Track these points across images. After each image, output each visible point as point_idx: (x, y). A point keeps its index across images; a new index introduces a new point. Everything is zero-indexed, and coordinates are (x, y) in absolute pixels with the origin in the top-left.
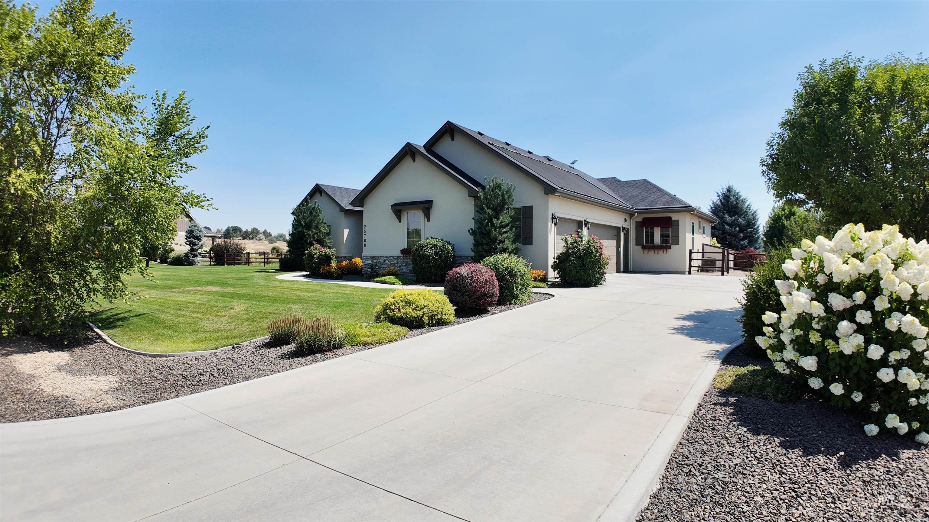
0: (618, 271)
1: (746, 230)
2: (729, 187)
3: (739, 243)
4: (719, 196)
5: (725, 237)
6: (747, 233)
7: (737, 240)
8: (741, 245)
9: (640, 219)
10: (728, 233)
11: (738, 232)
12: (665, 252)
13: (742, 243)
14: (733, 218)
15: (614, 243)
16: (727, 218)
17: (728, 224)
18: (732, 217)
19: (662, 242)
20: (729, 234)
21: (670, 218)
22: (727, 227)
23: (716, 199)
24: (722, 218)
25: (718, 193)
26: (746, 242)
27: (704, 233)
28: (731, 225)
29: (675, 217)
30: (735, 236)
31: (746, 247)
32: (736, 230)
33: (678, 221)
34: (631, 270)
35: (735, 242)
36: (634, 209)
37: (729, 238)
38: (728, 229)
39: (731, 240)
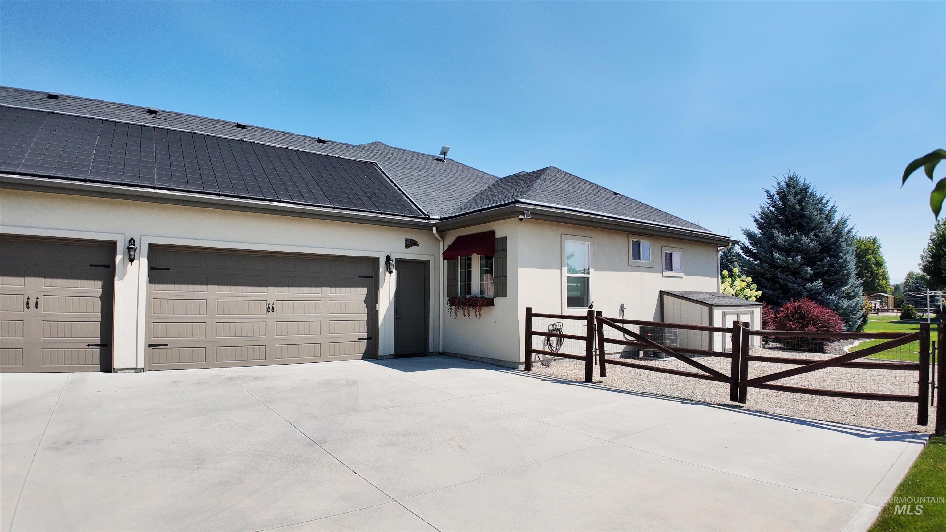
1: (822, 260)
3: (804, 286)
4: (771, 197)
5: (775, 276)
6: (823, 267)
7: (799, 280)
8: (809, 291)
10: (780, 267)
11: (801, 264)
13: (809, 285)
14: (792, 236)
15: (360, 293)
16: (781, 238)
17: (780, 249)
18: (788, 235)
20: (785, 269)
21: (493, 233)
22: (777, 255)
23: (764, 201)
24: (771, 237)
25: (768, 192)
26: (819, 283)
27: (670, 267)
28: (787, 251)
29: (500, 230)
30: (796, 273)
31: (820, 294)
32: (797, 262)
33: (504, 239)
34: (441, 351)
35: (796, 285)
36: (429, 219)
37: (783, 276)
38: (780, 259)
39: (788, 281)
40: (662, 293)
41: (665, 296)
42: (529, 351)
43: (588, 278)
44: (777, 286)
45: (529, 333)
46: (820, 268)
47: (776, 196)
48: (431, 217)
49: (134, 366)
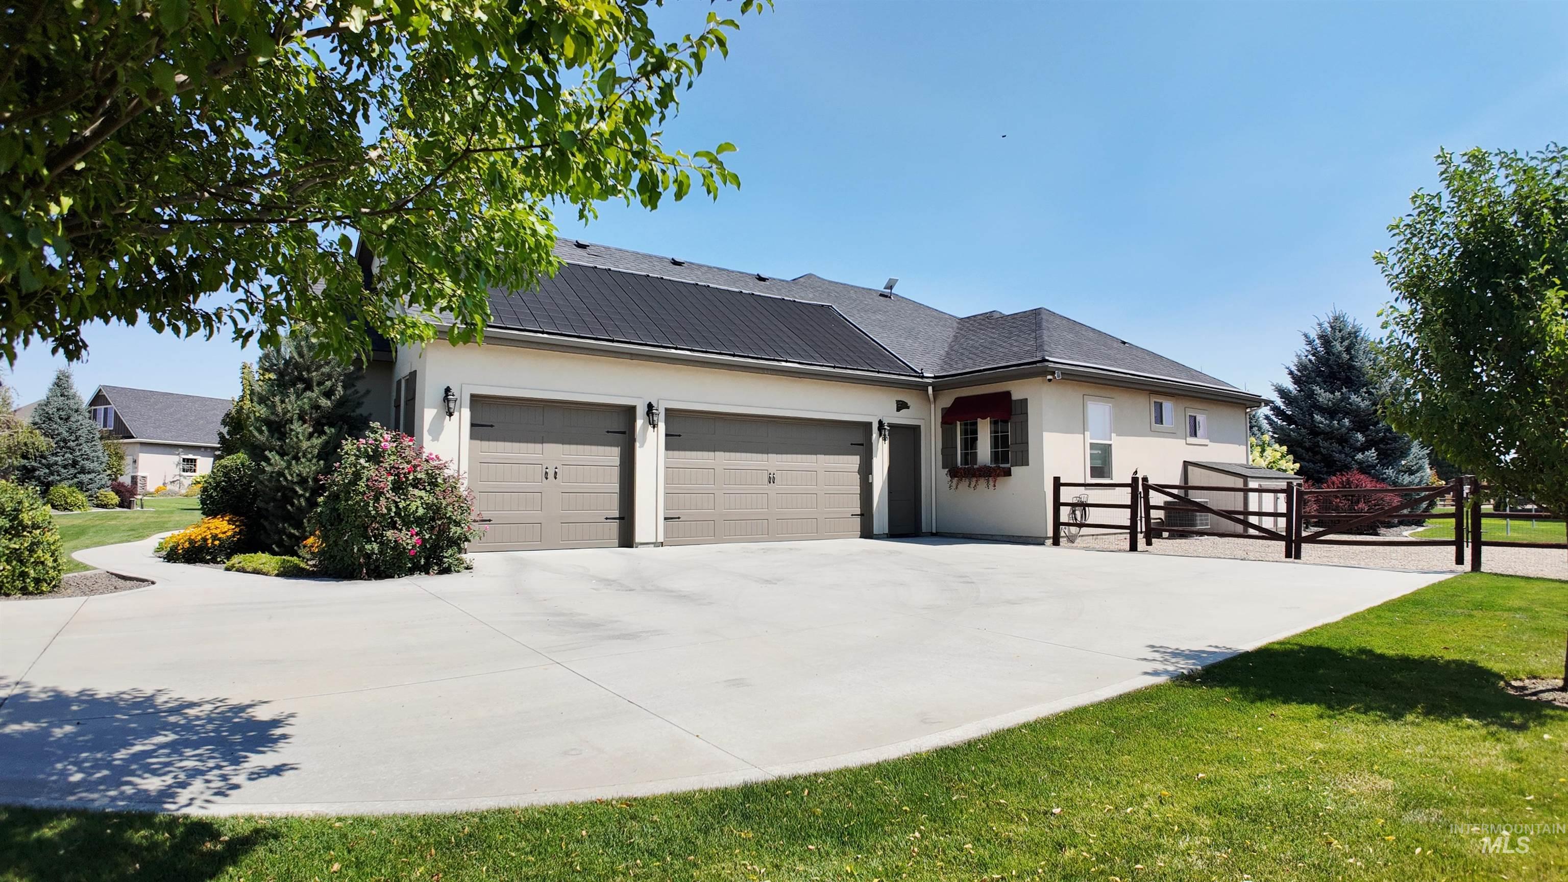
0: (867, 533)
1: (1376, 424)
2: (1336, 319)
3: (1353, 457)
4: (1310, 342)
5: (1317, 443)
6: (1378, 432)
7: (1347, 450)
8: (1360, 463)
9: (947, 400)
10: (1323, 433)
11: (1350, 430)
12: (991, 483)
13: (1360, 456)
14: (1337, 394)
15: (853, 462)
16: (1323, 396)
17: (1322, 410)
18: (1333, 393)
19: (995, 457)
20: (1329, 435)
21: (1008, 394)
22: (1318, 418)
23: (1302, 348)
24: (1311, 395)
25: (1306, 336)
26: (1372, 454)
27: (1194, 433)
28: (1331, 412)
29: (1018, 390)
30: (1343, 440)
31: (1374, 467)
32: (1344, 426)
33: (1024, 402)
34: (934, 531)
35: (1343, 456)
36: (923, 377)
37: (1326, 444)
38: (1322, 423)
39: (1333, 451)
40: (1186, 464)
41: (1190, 468)
42: (1057, 524)
43: (1110, 445)
44: (1318, 457)
45: (1057, 504)
46: (1374, 434)
47: (1317, 341)
48: (925, 375)
49: (654, 541)
